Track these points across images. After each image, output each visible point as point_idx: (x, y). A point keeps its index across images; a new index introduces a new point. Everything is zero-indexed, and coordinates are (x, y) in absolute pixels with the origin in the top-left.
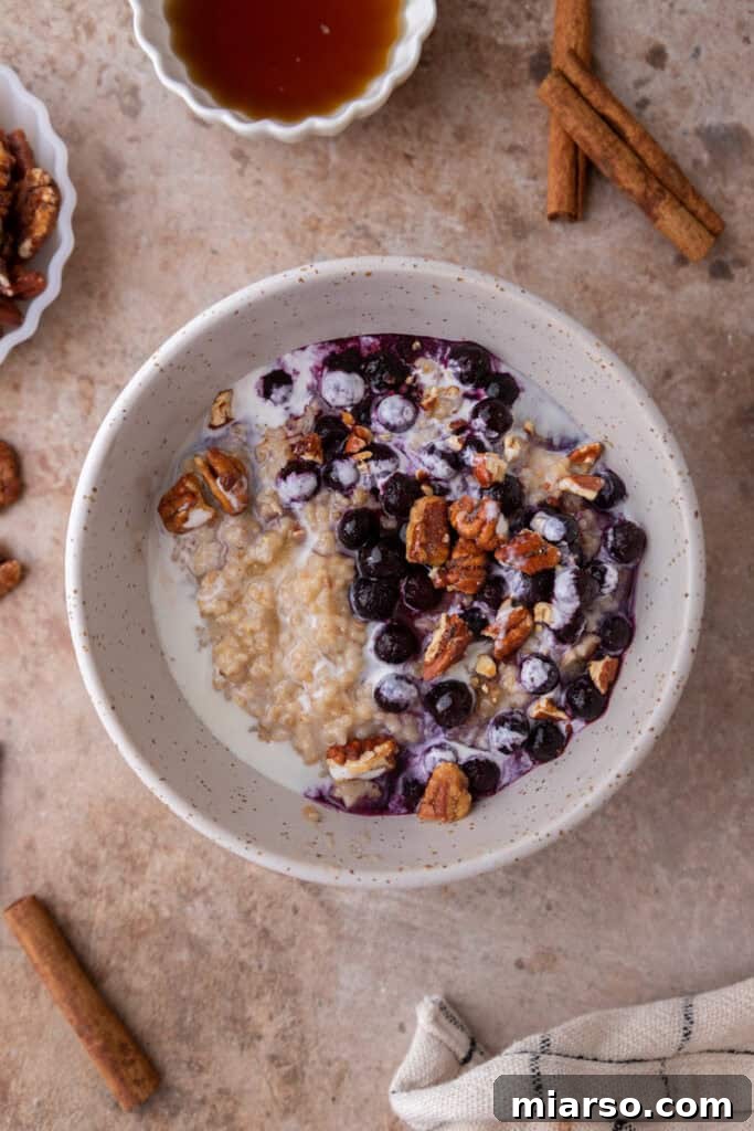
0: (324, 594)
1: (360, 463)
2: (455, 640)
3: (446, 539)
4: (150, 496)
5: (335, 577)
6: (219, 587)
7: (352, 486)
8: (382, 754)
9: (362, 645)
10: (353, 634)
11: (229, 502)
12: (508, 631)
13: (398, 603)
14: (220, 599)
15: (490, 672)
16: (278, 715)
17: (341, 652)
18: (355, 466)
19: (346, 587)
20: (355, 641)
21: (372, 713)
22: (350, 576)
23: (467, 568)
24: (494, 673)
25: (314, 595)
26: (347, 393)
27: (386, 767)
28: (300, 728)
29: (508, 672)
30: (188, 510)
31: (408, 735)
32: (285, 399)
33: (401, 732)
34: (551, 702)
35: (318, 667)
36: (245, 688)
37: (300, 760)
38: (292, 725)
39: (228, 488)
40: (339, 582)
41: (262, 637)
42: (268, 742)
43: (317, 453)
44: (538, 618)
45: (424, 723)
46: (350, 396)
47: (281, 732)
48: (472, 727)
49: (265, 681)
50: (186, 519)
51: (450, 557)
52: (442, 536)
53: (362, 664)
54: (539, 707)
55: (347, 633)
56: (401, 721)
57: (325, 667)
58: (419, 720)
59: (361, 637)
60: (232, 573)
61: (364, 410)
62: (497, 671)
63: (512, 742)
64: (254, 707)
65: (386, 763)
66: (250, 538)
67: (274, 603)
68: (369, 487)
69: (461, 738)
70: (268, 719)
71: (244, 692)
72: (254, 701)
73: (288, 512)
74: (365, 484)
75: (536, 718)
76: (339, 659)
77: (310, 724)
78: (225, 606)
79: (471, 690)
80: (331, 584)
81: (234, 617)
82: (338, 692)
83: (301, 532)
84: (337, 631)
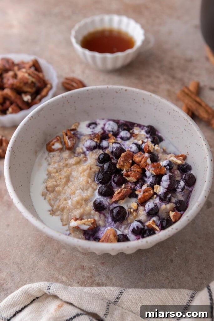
0: (88, 171)
1: (110, 143)
2: (126, 189)
3: (131, 161)
4: (45, 140)
5: (92, 168)
6: (56, 165)
7: (106, 148)
8: (90, 221)
9: (95, 190)
10: (93, 185)
11: (68, 143)
12: (144, 193)
13: (110, 182)
14: (55, 168)
15: (135, 207)
16: (59, 206)
17: (87, 189)
18: (109, 143)
19: (95, 172)
20: (92, 188)
21: (91, 210)
22: (98, 170)
23: (135, 171)
24: (136, 208)
25: (84, 171)
26: (112, 126)
27: (90, 225)
28: (66, 211)
29: (141, 208)
30: (55, 142)
31: (101, 223)
32: (94, 128)
33: (99, 221)
34: (154, 221)
35: (78, 191)
36: (52, 194)
37: (61, 224)
38: (63, 210)
39: (69, 138)
40: (93, 170)
41: (64, 181)
42: (53, 216)
43: (98, 139)
44: (155, 190)
45: (108, 221)
46: (112, 127)
47: (58, 213)
48: (125, 225)
49: (59, 193)
50: (53, 145)
51: (130, 168)
52: (130, 160)
53: (93, 195)
54: (150, 223)
55: (91, 185)
56: (100, 217)
57: (80, 192)
58: (107, 220)
59: (95, 187)
60: (61, 164)
61: (116, 134)
62: (138, 208)
63: (137, 226)
64: (52, 202)
65: (90, 224)
66: (70, 157)
67: (71, 174)
68: (111, 151)
69: (119, 228)
70: (55, 208)
71: (51, 196)
72: (53, 200)
73: (84, 153)
74: (110, 149)
75: (148, 226)
76: (86, 191)
77: (69, 210)
78: (55, 171)
79: (127, 212)
80: (91, 169)
81: (57, 174)
82: (82, 199)
83: (86, 159)
84: (88, 182)
